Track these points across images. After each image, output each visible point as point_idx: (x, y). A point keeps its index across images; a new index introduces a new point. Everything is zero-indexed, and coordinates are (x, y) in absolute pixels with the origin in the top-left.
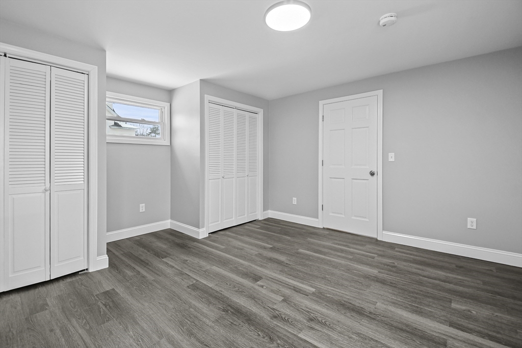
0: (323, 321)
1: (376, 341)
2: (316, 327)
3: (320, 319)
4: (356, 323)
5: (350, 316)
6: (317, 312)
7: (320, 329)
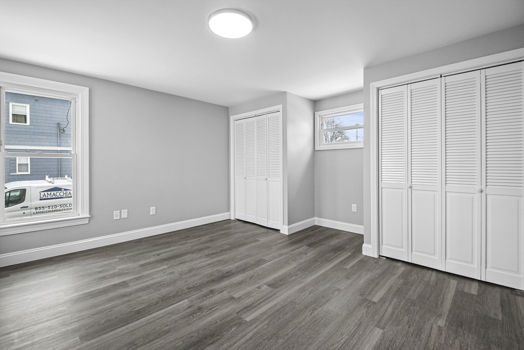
0: (195, 315)
1: (152, 341)
2: (189, 310)
3: (198, 314)
4: (182, 335)
5: (193, 334)
6: (209, 314)
7: (186, 311)
